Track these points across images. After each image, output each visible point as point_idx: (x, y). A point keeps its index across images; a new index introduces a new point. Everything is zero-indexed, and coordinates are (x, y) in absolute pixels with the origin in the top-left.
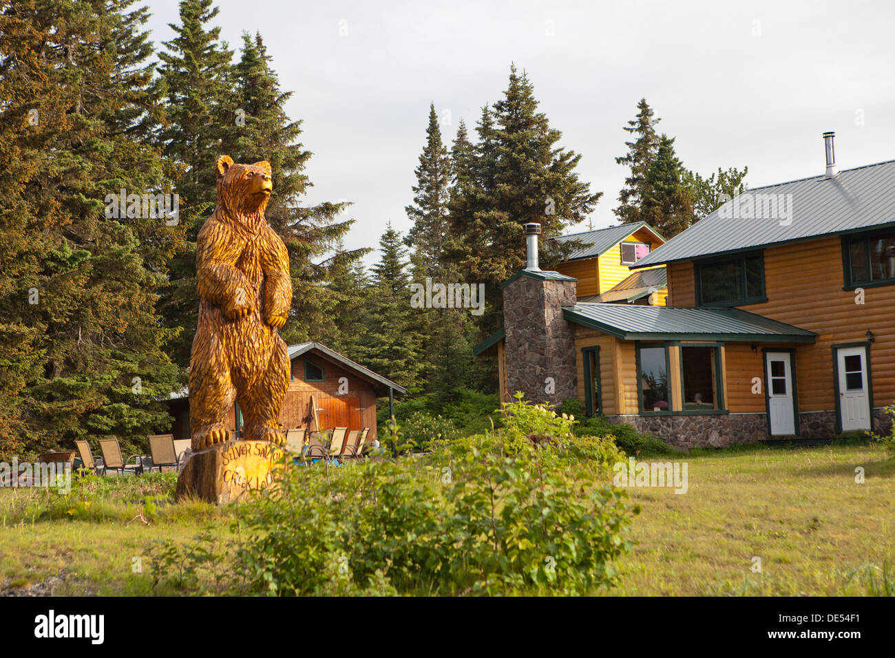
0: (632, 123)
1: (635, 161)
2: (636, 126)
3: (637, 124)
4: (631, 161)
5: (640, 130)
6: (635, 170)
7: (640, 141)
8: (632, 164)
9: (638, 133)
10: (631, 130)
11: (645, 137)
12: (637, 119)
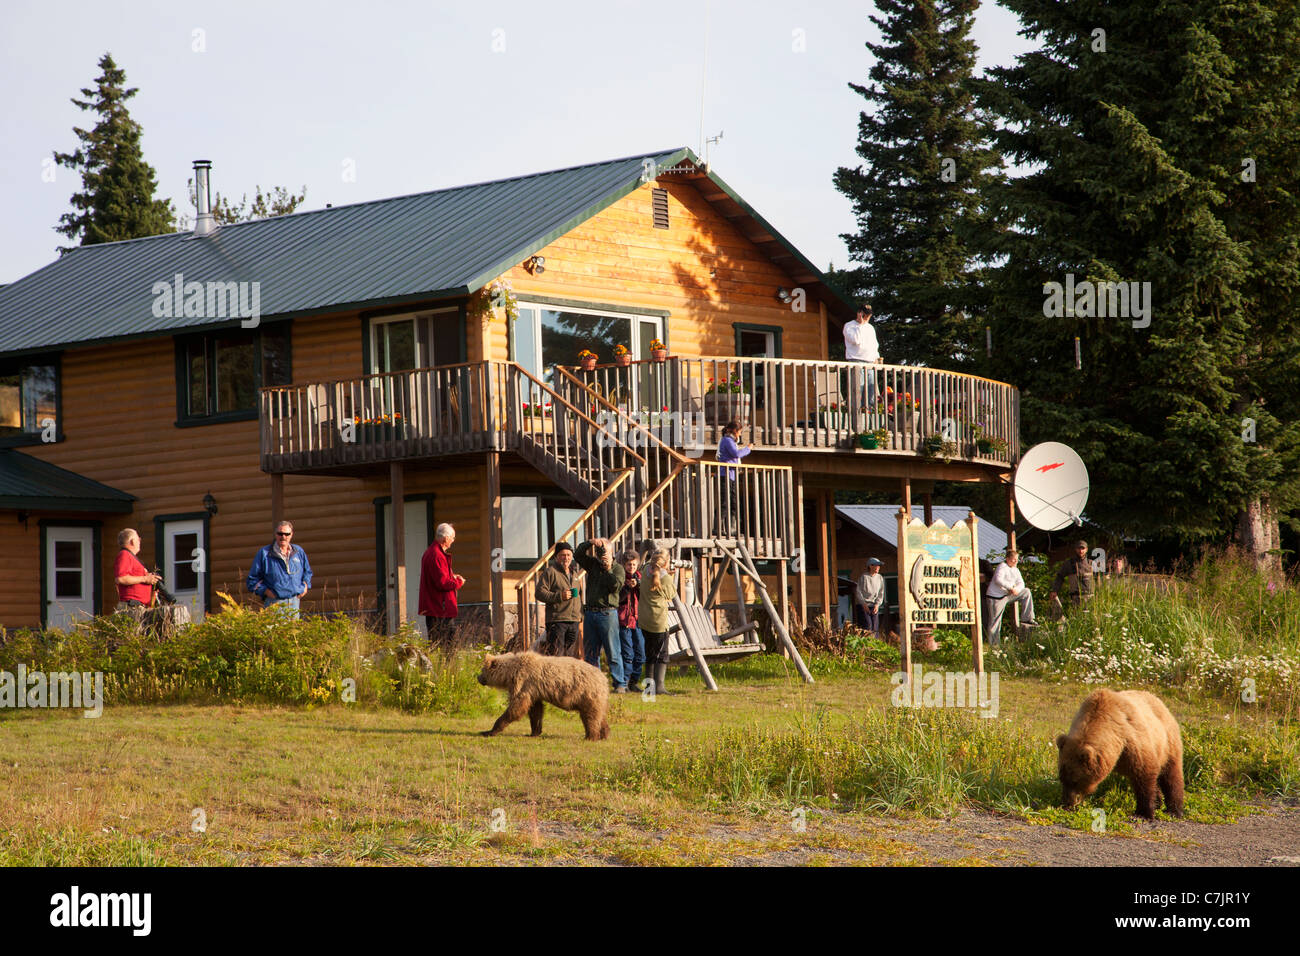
0: (87, 93)
1: (90, 164)
2: (94, 100)
3: (95, 97)
4: (81, 163)
5: (100, 107)
6: (89, 180)
7: (101, 128)
8: (84, 170)
9: (96, 111)
10: (84, 106)
11: (110, 121)
12: (95, 87)
